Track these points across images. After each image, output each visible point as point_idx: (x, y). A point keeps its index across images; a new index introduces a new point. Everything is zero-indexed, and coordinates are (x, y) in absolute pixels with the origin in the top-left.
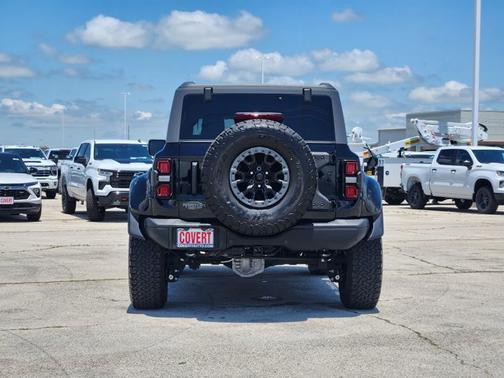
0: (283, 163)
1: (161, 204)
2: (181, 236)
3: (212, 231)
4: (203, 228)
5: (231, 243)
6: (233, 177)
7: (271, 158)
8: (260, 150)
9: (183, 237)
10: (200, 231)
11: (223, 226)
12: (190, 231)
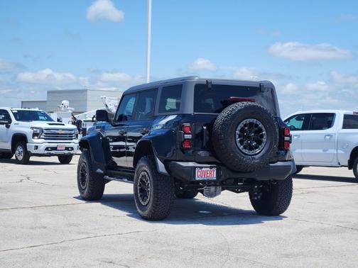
0: (263, 129)
1: (184, 153)
2: (198, 173)
3: (215, 169)
4: (211, 168)
5: (228, 176)
6: (237, 136)
7: (257, 125)
8: (251, 120)
9: (199, 174)
10: (209, 169)
11: (225, 166)
12: (203, 169)
